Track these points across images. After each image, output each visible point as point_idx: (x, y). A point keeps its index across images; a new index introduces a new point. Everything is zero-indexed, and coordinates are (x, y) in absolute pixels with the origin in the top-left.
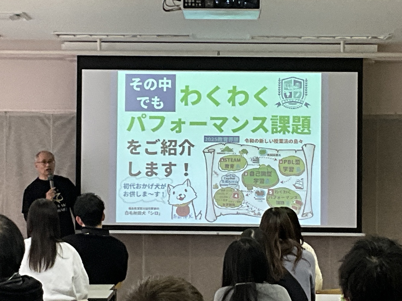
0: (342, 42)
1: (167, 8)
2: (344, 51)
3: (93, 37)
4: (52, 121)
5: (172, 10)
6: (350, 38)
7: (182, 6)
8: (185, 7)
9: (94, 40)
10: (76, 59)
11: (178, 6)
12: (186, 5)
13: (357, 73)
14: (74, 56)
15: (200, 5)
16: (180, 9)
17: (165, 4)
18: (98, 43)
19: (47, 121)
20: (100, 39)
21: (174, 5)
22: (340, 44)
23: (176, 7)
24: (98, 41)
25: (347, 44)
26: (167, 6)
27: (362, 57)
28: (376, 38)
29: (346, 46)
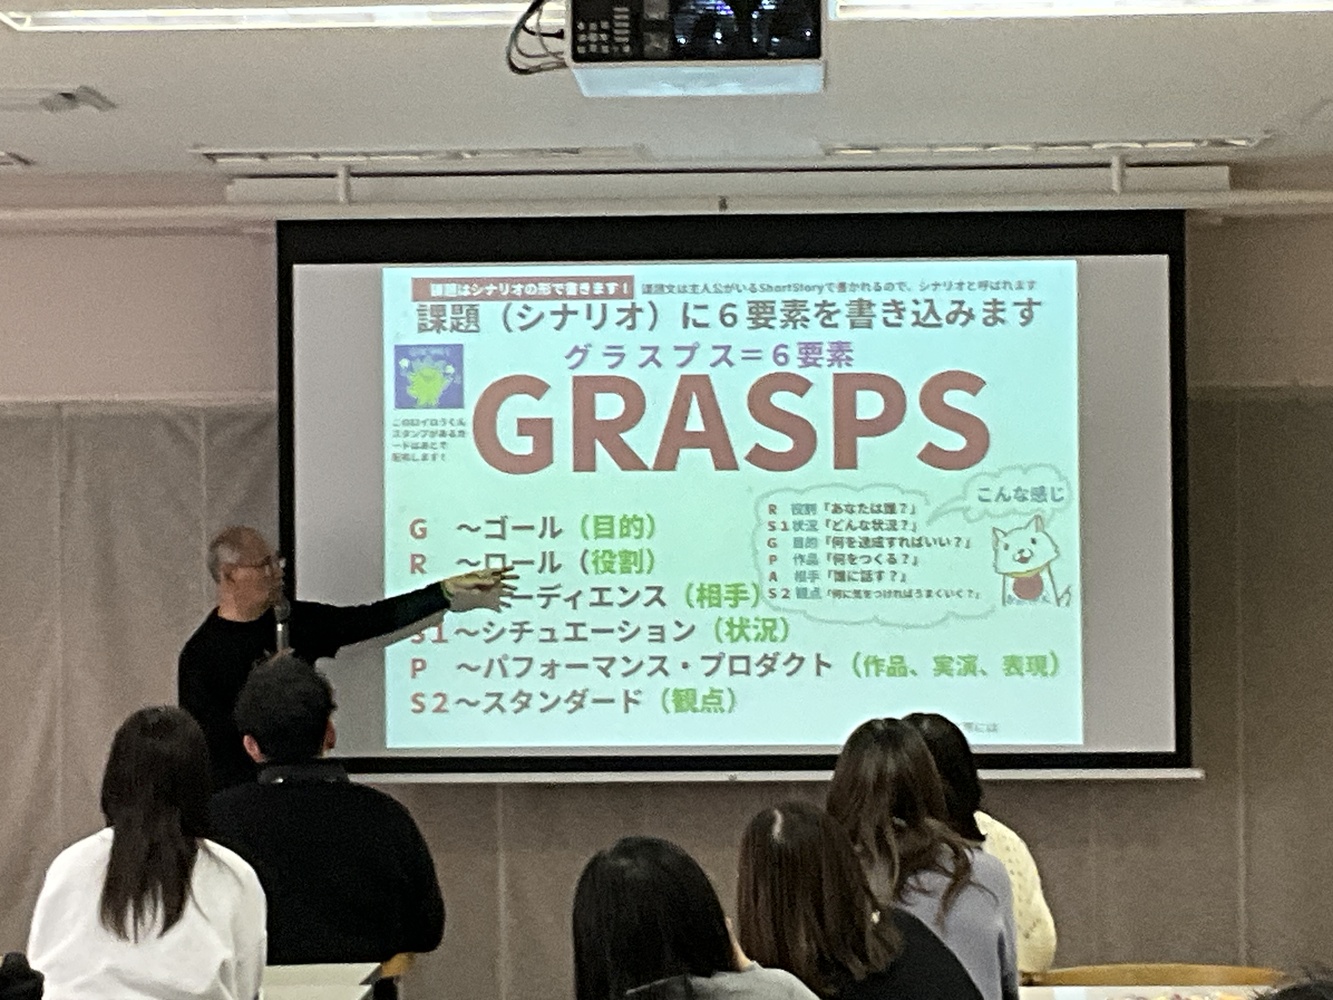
0: (1115, 161)
1: (521, 62)
2: (1124, 190)
3: (323, 159)
4: (203, 428)
5: (539, 69)
6: (1140, 146)
7: (568, 57)
8: (577, 57)
9: (327, 171)
10: (273, 231)
11: (555, 55)
12: (581, 50)
13: (1165, 259)
14: (264, 223)
15: (627, 49)
16: (563, 65)
17: (514, 50)
18: (340, 181)
19: (187, 429)
20: (348, 167)
21: (543, 52)
22: (1107, 165)
23: (551, 59)
24: (341, 172)
25: (1132, 166)
26: (522, 54)
27: (1181, 208)
28: (1223, 144)
29: (1130, 171)
